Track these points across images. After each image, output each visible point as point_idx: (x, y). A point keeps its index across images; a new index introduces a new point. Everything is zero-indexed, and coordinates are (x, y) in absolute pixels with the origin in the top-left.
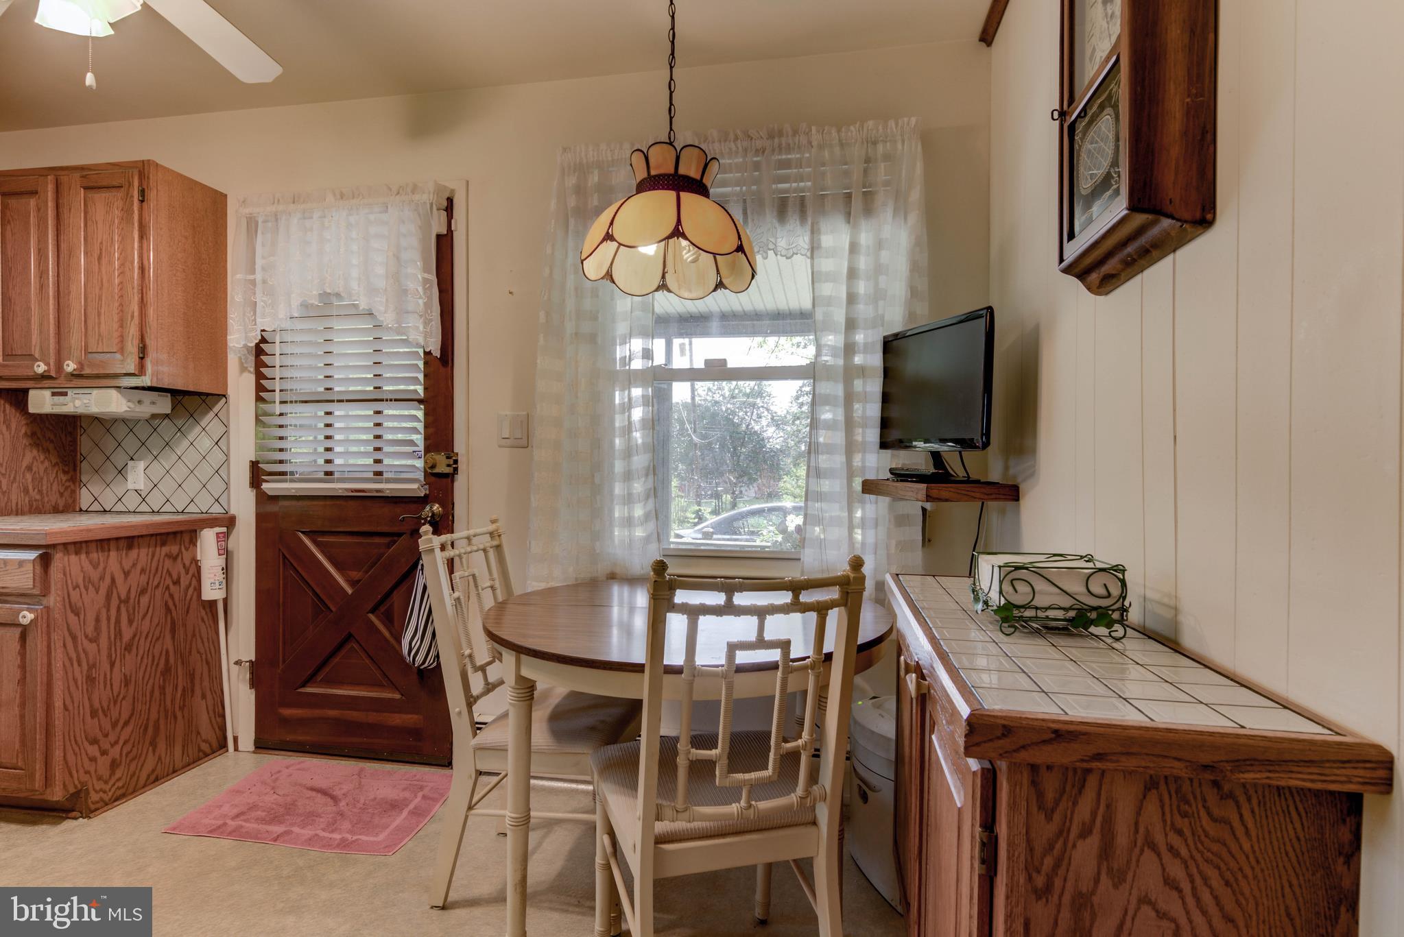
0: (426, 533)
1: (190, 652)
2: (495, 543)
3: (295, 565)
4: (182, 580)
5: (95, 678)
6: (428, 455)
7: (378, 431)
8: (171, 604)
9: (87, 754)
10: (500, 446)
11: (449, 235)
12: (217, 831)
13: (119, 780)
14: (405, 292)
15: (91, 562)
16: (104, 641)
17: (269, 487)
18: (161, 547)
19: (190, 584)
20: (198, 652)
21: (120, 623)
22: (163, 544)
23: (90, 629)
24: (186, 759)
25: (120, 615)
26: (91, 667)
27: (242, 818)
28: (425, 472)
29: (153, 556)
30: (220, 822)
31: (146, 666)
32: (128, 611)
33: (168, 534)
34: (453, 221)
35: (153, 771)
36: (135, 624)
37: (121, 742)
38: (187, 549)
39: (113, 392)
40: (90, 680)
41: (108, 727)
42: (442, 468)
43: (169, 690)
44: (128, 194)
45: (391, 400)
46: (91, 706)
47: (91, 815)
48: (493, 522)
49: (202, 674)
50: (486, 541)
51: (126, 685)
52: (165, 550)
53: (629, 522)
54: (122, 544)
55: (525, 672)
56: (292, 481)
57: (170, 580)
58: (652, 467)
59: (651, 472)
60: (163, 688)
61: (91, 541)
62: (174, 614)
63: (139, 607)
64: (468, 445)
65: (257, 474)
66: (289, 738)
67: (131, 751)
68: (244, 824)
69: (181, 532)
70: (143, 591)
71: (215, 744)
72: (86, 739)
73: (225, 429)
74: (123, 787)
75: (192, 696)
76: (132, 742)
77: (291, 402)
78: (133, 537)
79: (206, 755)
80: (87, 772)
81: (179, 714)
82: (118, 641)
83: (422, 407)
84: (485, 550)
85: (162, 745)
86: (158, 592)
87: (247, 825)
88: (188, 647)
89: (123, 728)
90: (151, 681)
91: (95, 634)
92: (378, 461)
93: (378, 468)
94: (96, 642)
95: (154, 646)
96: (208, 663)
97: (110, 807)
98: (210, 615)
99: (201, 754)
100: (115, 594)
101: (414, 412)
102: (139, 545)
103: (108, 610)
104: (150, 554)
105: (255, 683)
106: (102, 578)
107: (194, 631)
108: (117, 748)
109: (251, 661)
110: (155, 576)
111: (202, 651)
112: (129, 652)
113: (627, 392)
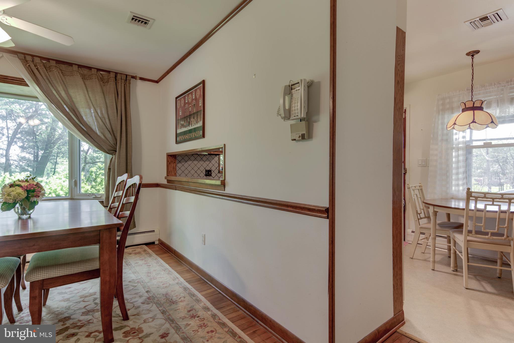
2: (421, 188)
11: (405, 118)
34: (406, 115)
48: (420, 184)
50: (418, 188)
53: (458, 185)
55: (435, 210)
58: (465, 172)
59: (465, 173)
64: (409, 166)
84: (418, 190)
113: (457, 153)
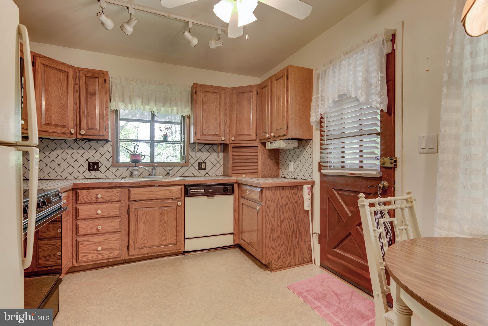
0: (361, 197)
1: (301, 226)
2: (410, 205)
3: (332, 201)
4: (298, 202)
5: (274, 229)
6: (382, 158)
7: (361, 149)
8: (294, 209)
9: (272, 252)
10: (420, 153)
11: (393, 52)
12: (300, 294)
13: (280, 262)
14: (371, 85)
15: (272, 193)
16: (276, 218)
17: (324, 171)
18: (292, 190)
19: (301, 203)
20: (303, 227)
21: (280, 213)
22: (292, 189)
23: (272, 214)
24: (299, 262)
25: (280, 211)
26: (273, 225)
27: (308, 293)
28: (381, 166)
29: (289, 193)
30: (301, 291)
31: (288, 228)
32: (282, 210)
33: (294, 186)
34: (395, 45)
35: (290, 263)
36: (284, 214)
37: (281, 251)
38: (300, 192)
39: (282, 141)
40: (272, 229)
41: (277, 245)
42: (388, 165)
43: (294, 238)
44: (284, 78)
45: (365, 135)
46: (273, 237)
47: (273, 271)
49: (304, 234)
51: (282, 233)
52: (293, 191)
54: (281, 188)
55: (403, 298)
56: (330, 169)
57: (294, 201)
60: (292, 237)
61: (273, 187)
62: (296, 213)
63: (285, 209)
64: (402, 153)
65: (320, 167)
66: (330, 266)
67: (283, 254)
68: (308, 295)
69: (298, 186)
70: (287, 204)
71: (309, 260)
72: (271, 247)
73: (311, 151)
74: (281, 265)
75: (301, 241)
76: (283, 252)
77: (330, 140)
78: (284, 186)
79: (306, 263)
80: (272, 258)
81: (297, 246)
82: (280, 219)
83: (379, 136)
84: (401, 209)
85: (292, 256)
86: (291, 205)
87: (309, 296)
88: (300, 224)
89: (281, 247)
90: (289, 234)
91: (274, 216)
92: (361, 162)
93: (361, 164)
94: (274, 218)
95: (290, 222)
96: (306, 231)
97: (277, 270)
98: (307, 215)
99: (304, 262)
100: (279, 204)
101: (376, 139)
102: (285, 189)
103: (277, 209)
104: (289, 192)
105: (320, 242)
106: (275, 199)
107: (302, 219)
108: (280, 252)
109: (319, 234)
110: (290, 199)
111: (304, 226)
112: (283, 223)
